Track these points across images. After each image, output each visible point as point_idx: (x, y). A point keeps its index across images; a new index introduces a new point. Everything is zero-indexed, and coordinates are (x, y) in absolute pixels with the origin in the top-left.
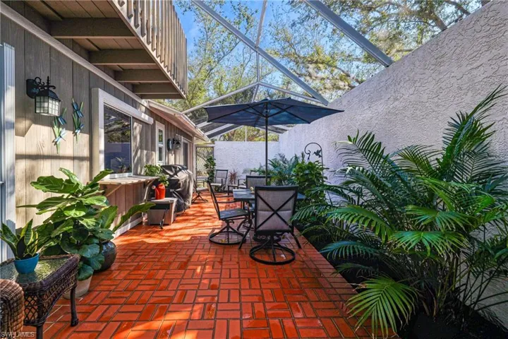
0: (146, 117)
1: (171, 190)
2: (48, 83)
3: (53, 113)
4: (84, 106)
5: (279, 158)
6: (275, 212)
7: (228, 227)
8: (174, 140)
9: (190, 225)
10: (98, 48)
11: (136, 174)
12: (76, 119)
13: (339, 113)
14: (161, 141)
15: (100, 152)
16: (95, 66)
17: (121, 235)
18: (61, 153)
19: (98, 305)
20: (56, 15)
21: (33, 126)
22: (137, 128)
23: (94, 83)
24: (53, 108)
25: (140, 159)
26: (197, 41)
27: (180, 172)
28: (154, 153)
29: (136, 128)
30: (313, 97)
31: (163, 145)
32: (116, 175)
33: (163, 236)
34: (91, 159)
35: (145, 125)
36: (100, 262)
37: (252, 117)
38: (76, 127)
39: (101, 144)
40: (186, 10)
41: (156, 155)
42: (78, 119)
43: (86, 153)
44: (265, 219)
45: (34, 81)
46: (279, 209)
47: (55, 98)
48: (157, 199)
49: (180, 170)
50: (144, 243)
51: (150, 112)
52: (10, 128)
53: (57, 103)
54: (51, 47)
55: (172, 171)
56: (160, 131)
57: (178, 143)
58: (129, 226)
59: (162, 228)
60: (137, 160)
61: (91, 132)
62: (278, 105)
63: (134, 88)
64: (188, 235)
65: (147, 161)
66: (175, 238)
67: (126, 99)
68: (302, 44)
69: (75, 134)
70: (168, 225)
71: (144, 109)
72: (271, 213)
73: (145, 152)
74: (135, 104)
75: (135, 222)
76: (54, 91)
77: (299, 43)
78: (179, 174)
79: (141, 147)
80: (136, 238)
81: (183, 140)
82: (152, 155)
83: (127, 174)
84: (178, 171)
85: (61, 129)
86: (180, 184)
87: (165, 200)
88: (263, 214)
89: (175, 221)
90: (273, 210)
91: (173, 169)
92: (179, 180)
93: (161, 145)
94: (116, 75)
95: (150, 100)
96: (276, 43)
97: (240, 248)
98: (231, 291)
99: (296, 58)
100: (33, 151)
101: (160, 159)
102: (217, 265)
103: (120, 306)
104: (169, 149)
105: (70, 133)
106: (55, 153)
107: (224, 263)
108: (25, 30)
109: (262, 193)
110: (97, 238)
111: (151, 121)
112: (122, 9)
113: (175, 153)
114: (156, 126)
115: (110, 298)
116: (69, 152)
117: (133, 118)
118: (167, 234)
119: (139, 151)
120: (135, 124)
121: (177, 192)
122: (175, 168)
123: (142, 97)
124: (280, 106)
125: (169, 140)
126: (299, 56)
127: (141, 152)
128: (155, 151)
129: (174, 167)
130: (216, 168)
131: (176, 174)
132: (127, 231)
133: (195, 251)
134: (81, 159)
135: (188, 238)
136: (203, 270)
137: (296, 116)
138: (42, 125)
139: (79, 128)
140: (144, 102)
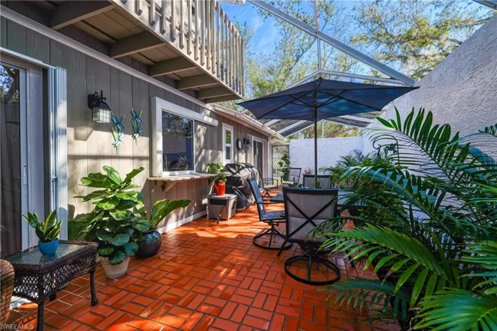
0: (210, 120)
1: (233, 187)
2: (101, 95)
3: (105, 121)
4: (142, 113)
5: (354, 155)
6: (310, 220)
7: (273, 229)
8: (244, 140)
9: (245, 222)
10: (153, 62)
11: (200, 171)
12: (135, 125)
13: (414, 91)
14: (228, 141)
15: (158, 152)
16: (154, 78)
17: (182, 226)
18: (121, 153)
19: (122, 290)
20: (111, 39)
21: (94, 132)
22: (202, 130)
23: (153, 92)
24: (104, 116)
25: (204, 159)
26: (278, 44)
27: (243, 170)
28: (220, 152)
29: (199, 130)
30: (392, 78)
31: (232, 145)
32: (176, 173)
33: (215, 230)
34: (150, 158)
35: (209, 127)
36: (134, 250)
37: (305, 110)
38: (135, 131)
39: (159, 145)
40: (266, 17)
41: (223, 155)
42: (137, 124)
43: (146, 153)
44: (299, 226)
45: (94, 95)
46: (314, 217)
47: (106, 107)
48: (217, 195)
49: (243, 168)
50: (195, 235)
51: (215, 115)
52: (62, 134)
53: (108, 112)
54: (110, 67)
55: (235, 169)
56: (228, 133)
57: (248, 143)
58: (191, 218)
59: (218, 223)
60: (201, 160)
61: (150, 135)
62: (329, 92)
63: (197, 94)
64: (237, 232)
65: (213, 159)
66: (223, 234)
67: (188, 105)
68: (396, 22)
69: (135, 138)
70: (225, 220)
71: (209, 112)
72: (304, 220)
73: (210, 151)
74: (198, 109)
75: (199, 215)
76: (105, 101)
77: (392, 20)
78: (242, 172)
79: (206, 147)
80: (191, 230)
81: (253, 138)
82: (218, 154)
83: (188, 172)
84: (241, 169)
85: (120, 134)
86: (241, 181)
87: (225, 196)
88: (296, 221)
89: (233, 217)
90: (306, 217)
91: (237, 168)
92: (240, 178)
93: (228, 145)
94: (177, 83)
95: (214, 104)
96: (362, 27)
97: (279, 255)
98: (240, 305)
99: (388, 39)
100: (94, 152)
101: (228, 157)
102: (244, 272)
103: (136, 295)
104: (238, 149)
105: (130, 137)
106: (114, 153)
107: (252, 270)
108: (87, 56)
109: (292, 196)
110: (132, 228)
111: (216, 123)
112: (141, 18)
113: (246, 152)
114: (223, 127)
115: (136, 285)
116: (129, 153)
117: (196, 121)
118: (219, 229)
119: (204, 151)
120: (199, 127)
121: (239, 189)
122: (239, 166)
123: (206, 101)
124: (332, 92)
125: (238, 140)
126: (392, 36)
127: (205, 152)
128: (221, 150)
129: (237, 165)
130: (291, 166)
131: (238, 172)
132: (189, 222)
133: (232, 251)
134: (141, 158)
135: (234, 236)
136: (227, 273)
137: (358, 103)
138: (103, 131)
139: (138, 132)
140: (209, 106)
